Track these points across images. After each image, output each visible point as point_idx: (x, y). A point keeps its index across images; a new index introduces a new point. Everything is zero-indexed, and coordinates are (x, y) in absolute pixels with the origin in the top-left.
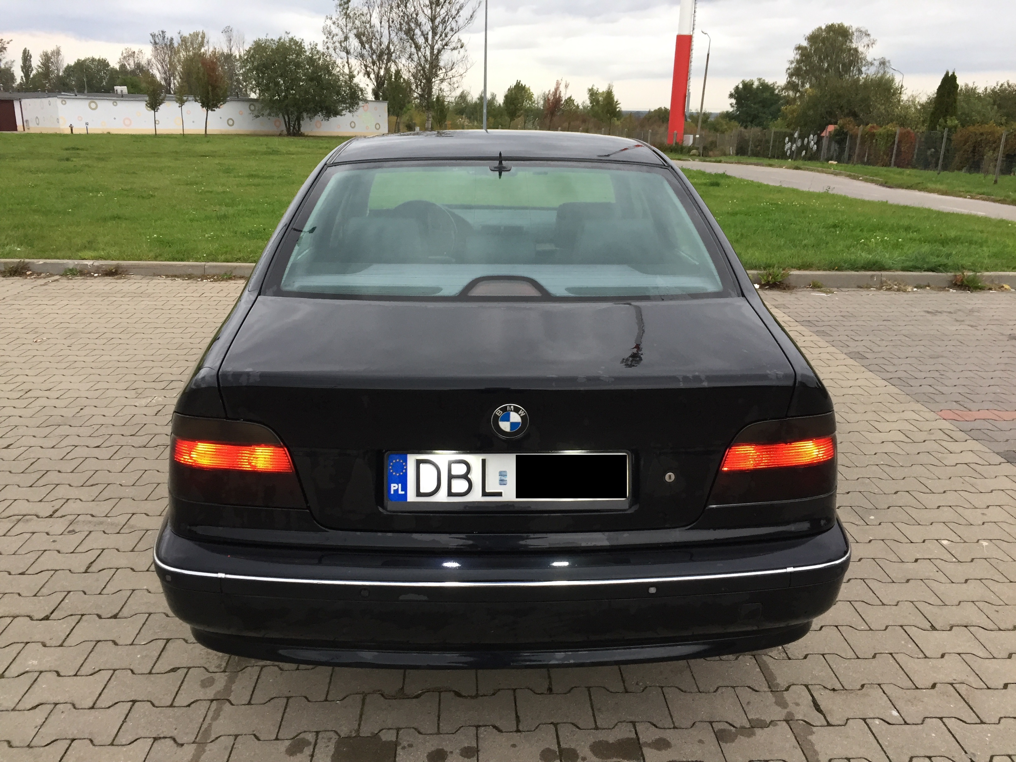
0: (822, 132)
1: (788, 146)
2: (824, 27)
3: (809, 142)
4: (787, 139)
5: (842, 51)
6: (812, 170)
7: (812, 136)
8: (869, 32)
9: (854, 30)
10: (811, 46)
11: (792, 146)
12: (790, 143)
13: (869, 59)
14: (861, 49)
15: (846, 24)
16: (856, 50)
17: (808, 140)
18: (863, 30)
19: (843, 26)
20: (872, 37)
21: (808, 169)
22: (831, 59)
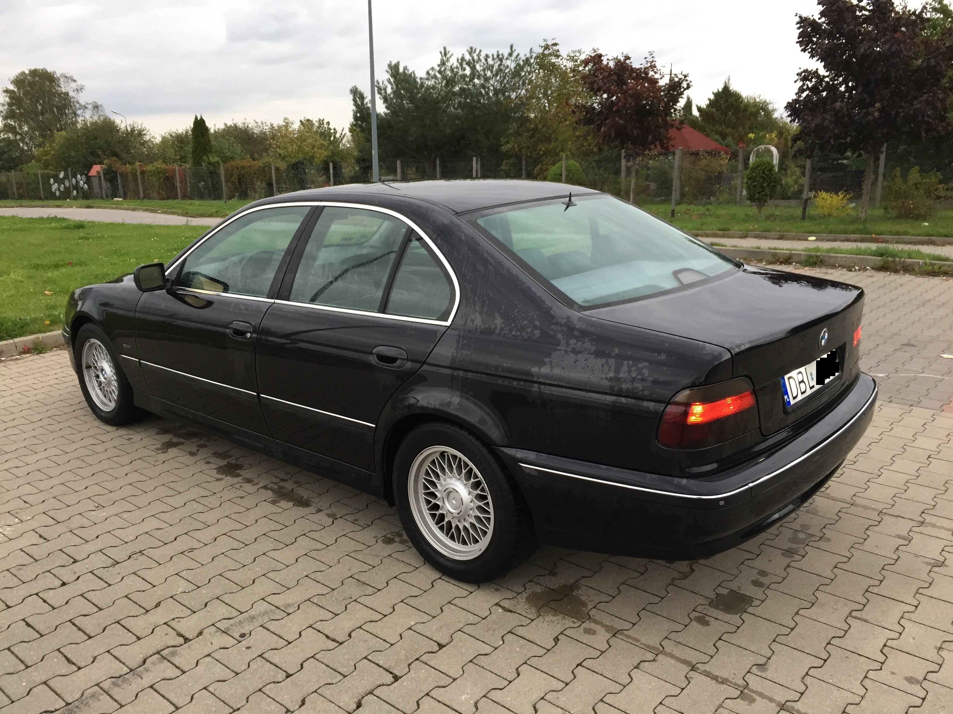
0: (89, 171)
1: (55, 187)
2: (27, 72)
3: (77, 182)
4: (52, 180)
5: (54, 95)
6: (105, 208)
7: (79, 176)
8: (75, 78)
9: (58, 75)
10: (19, 89)
11: (59, 187)
12: (56, 184)
13: (82, 102)
14: (71, 94)
15: (50, 70)
16: (67, 94)
17: (76, 180)
18: (69, 76)
19: (47, 72)
20: (79, 83)
21: (100, 207)
22: (44, 102)
